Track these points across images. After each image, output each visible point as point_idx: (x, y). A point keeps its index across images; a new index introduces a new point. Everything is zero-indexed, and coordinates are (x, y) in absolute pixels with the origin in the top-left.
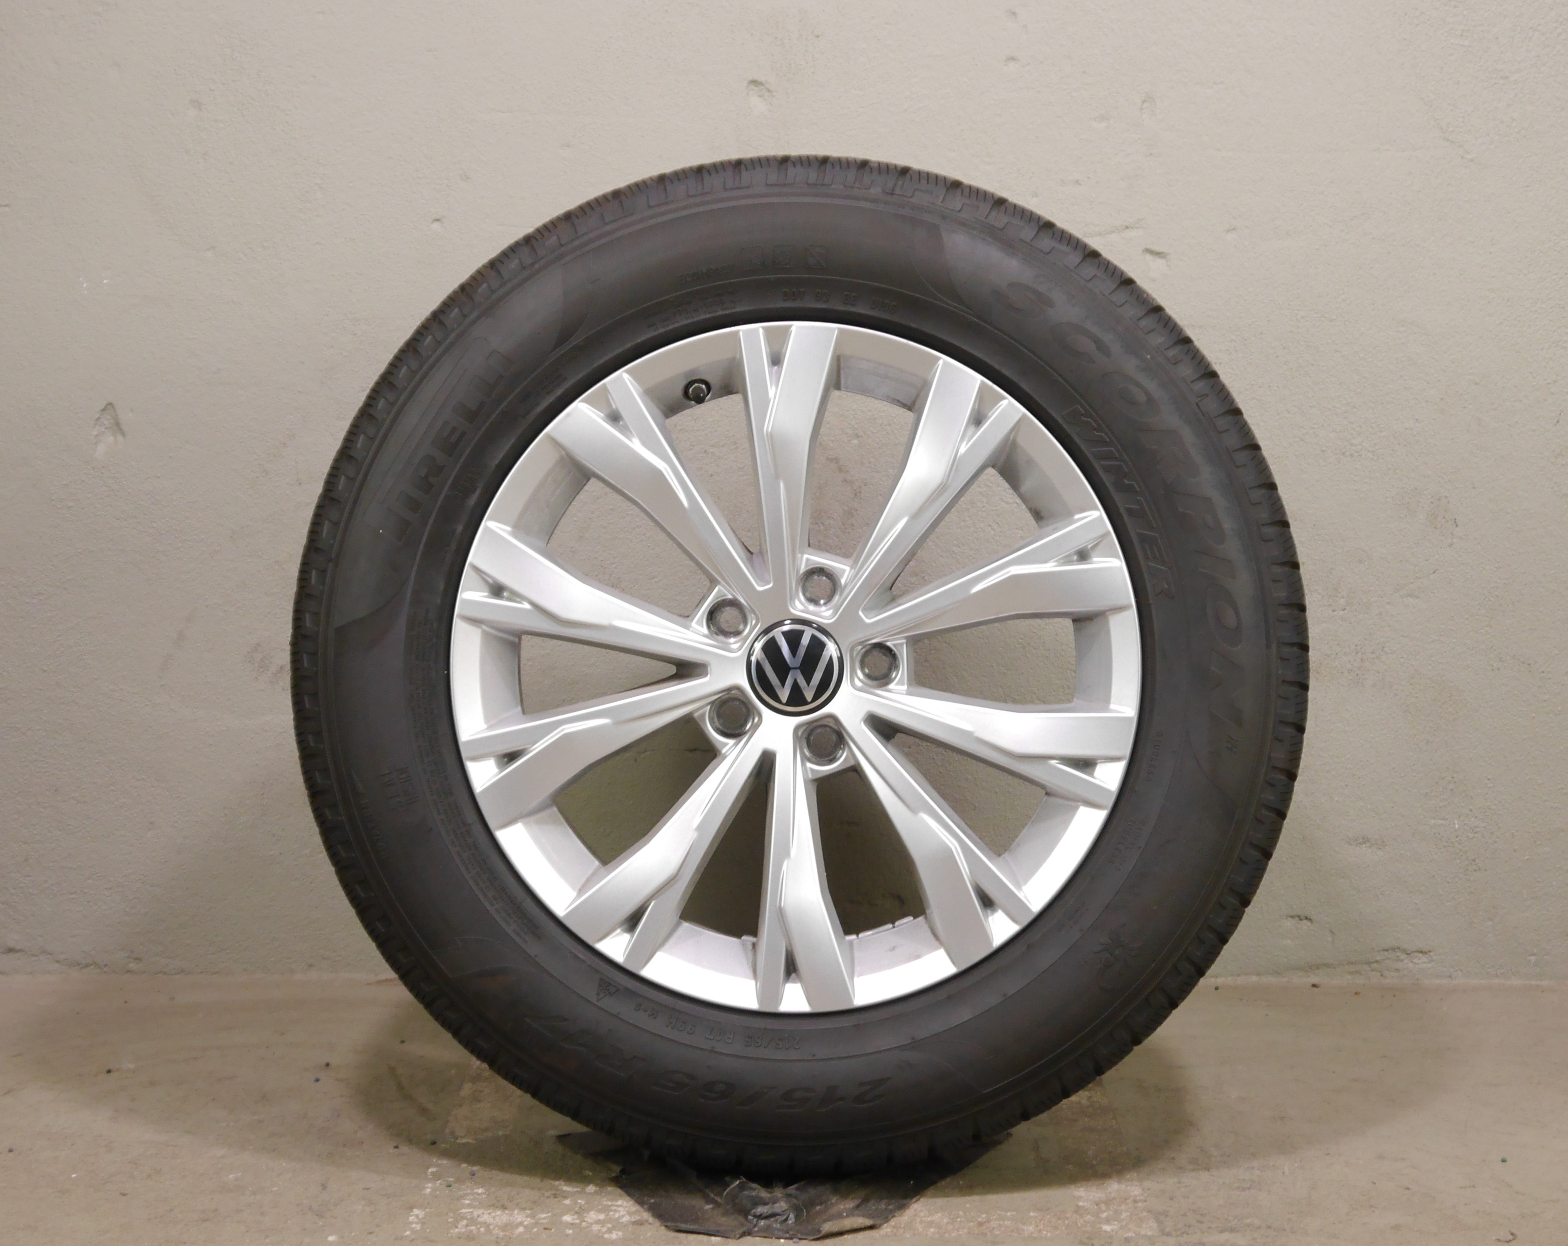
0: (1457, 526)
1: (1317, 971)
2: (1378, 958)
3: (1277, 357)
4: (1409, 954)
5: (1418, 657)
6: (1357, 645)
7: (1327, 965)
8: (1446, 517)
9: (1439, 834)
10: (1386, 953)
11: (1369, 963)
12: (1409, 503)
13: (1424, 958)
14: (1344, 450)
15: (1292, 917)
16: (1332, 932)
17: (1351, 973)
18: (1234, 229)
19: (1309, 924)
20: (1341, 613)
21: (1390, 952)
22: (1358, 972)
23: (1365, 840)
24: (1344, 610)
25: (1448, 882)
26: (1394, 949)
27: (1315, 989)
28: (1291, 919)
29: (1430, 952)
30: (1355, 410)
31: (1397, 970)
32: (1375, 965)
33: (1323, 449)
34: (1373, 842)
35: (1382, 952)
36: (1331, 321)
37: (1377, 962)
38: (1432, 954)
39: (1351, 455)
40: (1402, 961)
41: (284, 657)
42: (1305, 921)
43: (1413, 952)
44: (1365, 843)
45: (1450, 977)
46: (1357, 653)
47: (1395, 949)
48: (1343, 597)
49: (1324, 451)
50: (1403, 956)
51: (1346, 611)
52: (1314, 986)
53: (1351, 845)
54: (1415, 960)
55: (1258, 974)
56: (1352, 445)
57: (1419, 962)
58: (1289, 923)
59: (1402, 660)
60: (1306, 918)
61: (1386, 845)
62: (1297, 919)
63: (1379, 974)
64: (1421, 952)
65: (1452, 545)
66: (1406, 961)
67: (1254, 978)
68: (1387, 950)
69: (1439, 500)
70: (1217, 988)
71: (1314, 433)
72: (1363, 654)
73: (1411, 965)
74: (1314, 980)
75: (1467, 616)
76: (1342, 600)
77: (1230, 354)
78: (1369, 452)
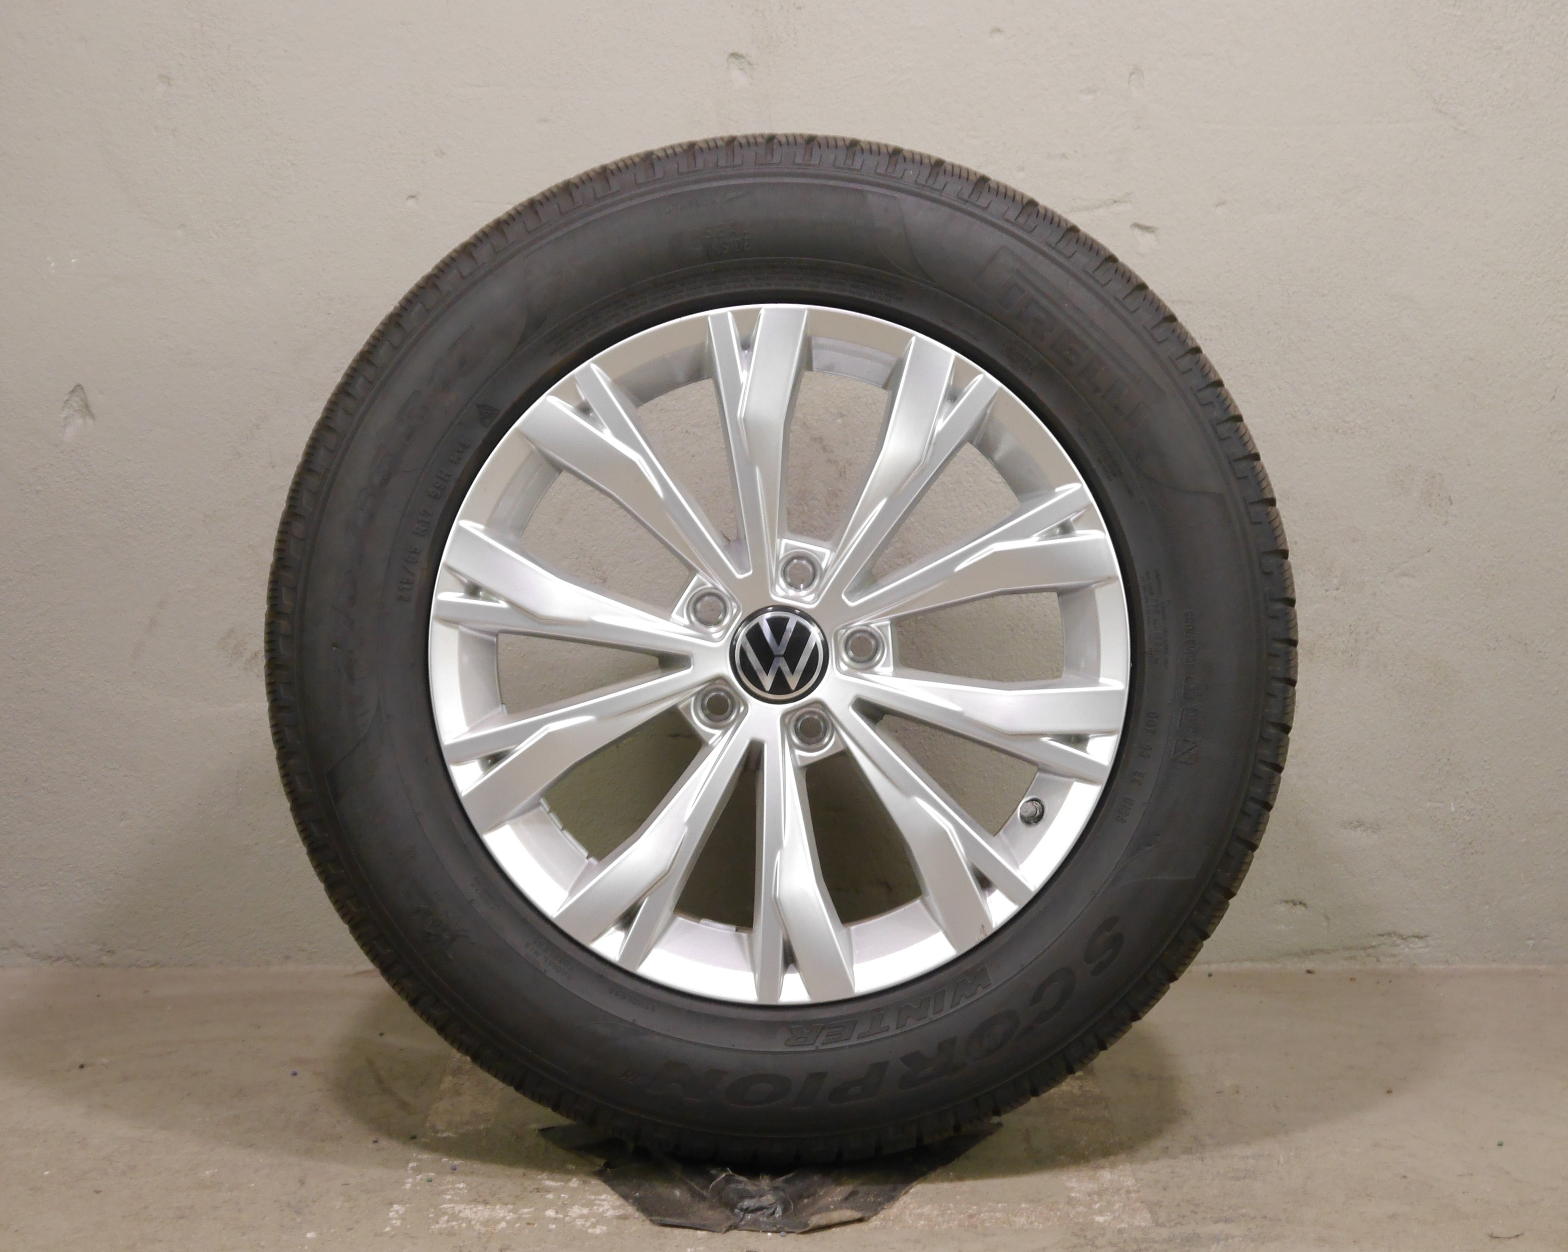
0: (1451, 504)
1: (1312, 957)
2: (1374, 943)
3: (1269, 332)
4: (1405, 939)
5: (1412, 637)
6: (1350, 626)
7: (1322, 951)
8: (1441, 495)
9: (1435, 816)
10: (1381, 938)
11: (1364, 949)
12: (1403, 481)
13: (1420, 943)
14: (1337, 428)
15: (1287, 902)
16: (1327, 918)
17: (1346, 959)
18: (1223, 203)
19: (1303, 908)
20: (1335, 593)
21: (1386, 937)
22: (1354, 958)
23: (1360, 824)
24: (1338, 589)
25: (1444, 866)
26: (1389, 934)
27: (1309, 975)
28: (1285, 904)
29: (1426, 936)
30: (1347, 386)
31: (1394, 955)
32: (1370, 951)
33: (1316, 426)
34: (1368, 826)
35: (1378, 937)
36: (1323, 296)
37: (1373, 947)
38: (1429, 938)
39: (1345, 433)
40: (1398, 946)
41: (257, 643)
42: (1298, 906)
43: (1409, 937)
44: (1360, 826)
45: (1447, 962)
46: (1351, 633)
47: (1391, 934)
48: (1336, 577)
49: (1316, 429)
50: (1399, 942)
51: (1339, 591)
52: (1309, 972)
53: (1346, 828)
54: (1411, 946)
55: (1252, 960)
56: (1344, 422)
57: (1416, 947)
58: (1283, 908)
59: (1397, 640)
60: (1301, 903)
61: (1381, 829)
62: (1291, 904)
63: (1375, 959)
64: (1417, 937)
65: (1446, 523)
66: (1402, 946)
67: (1248, 965)
68: (1382, 935)
69: (1433, 477)
70: (1210, 975)
71: (1307, 410)
72: (1357, 634)
73: (1407, 950)
74: (1310, 965)
75: (1462, 595)
76: (1336, 579)
77: (1221, 330)
78: (1362, 429)
